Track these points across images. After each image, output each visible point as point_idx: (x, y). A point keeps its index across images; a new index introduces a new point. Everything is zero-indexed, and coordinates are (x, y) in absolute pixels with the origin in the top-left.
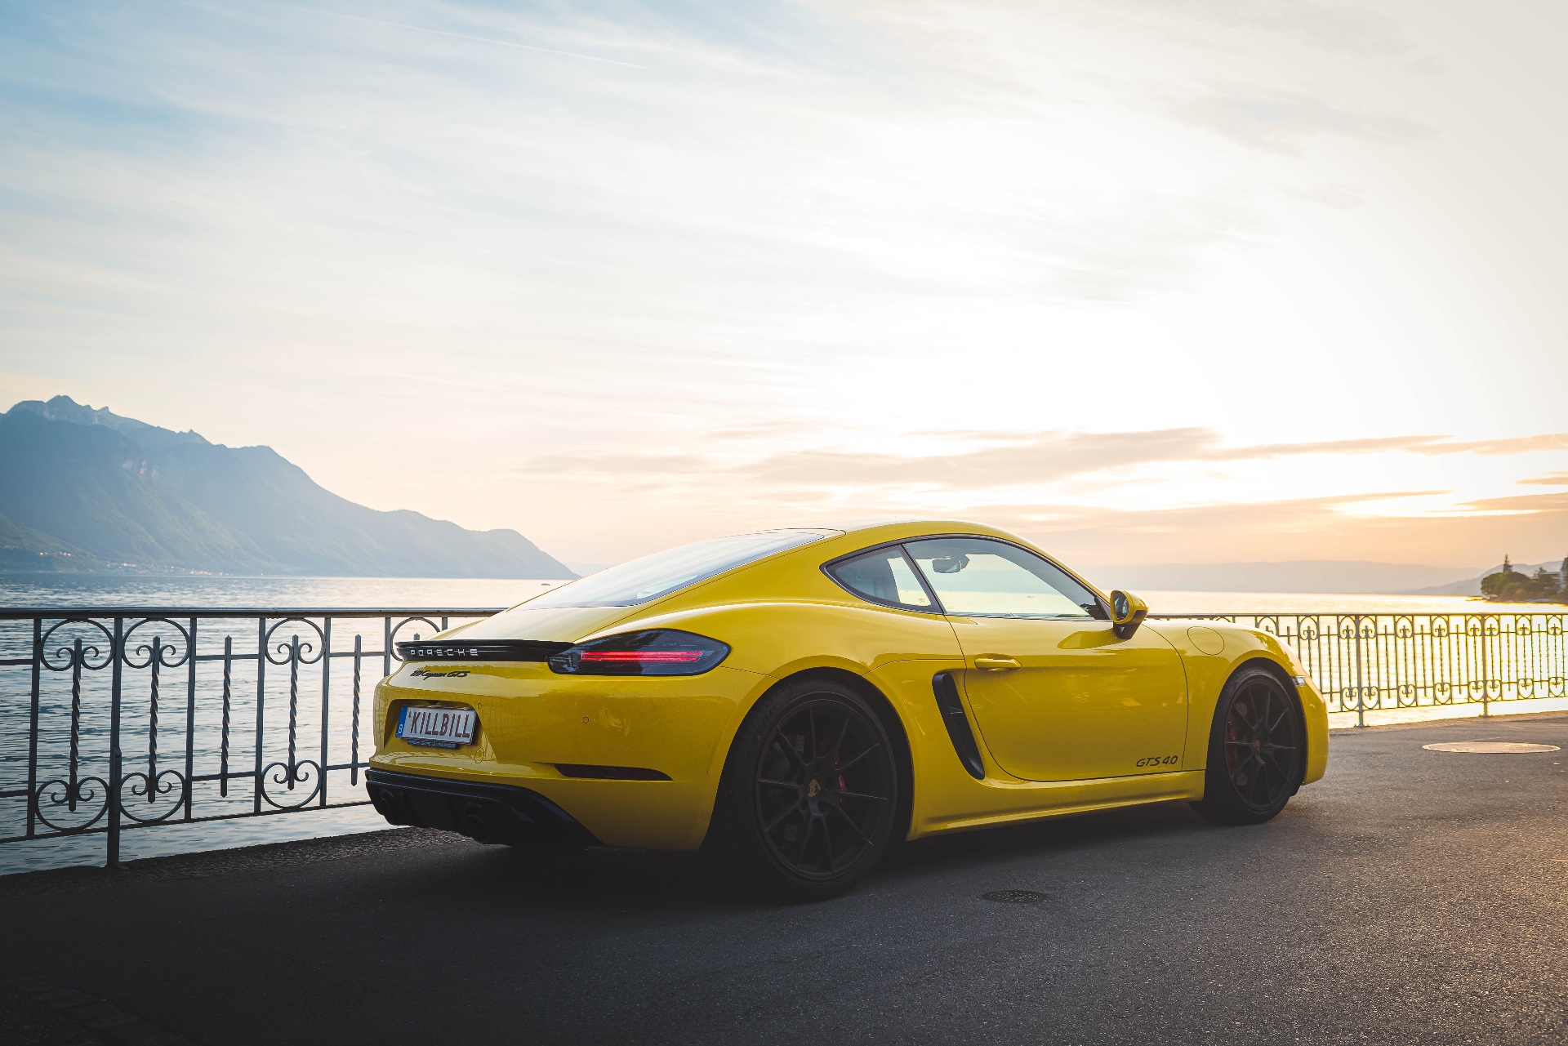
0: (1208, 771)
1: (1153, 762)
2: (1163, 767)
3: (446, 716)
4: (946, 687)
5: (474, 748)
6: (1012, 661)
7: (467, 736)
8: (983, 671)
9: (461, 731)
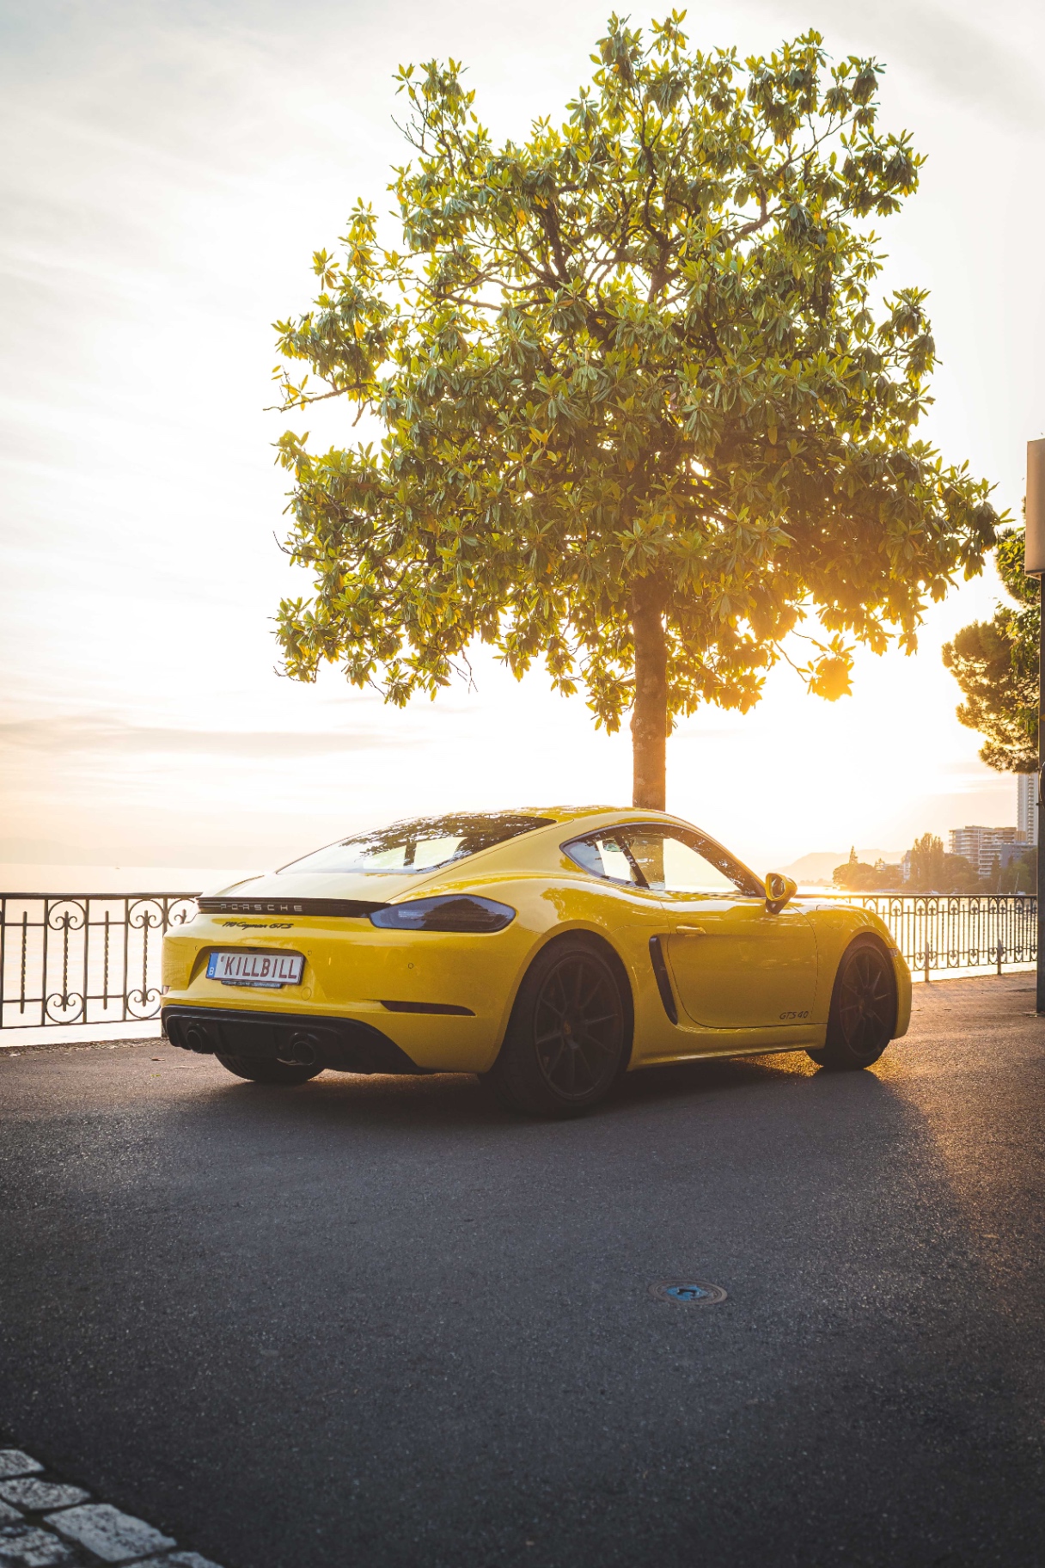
0: (829, 1024)
1: (791, 1015)
2: (797, 1020)
3: (265, 960)
4: (656, 948)
5: (302, 987)
6: (701, 929)
7: (295, 977)
8: (681, 935)
9: (286, 972)
